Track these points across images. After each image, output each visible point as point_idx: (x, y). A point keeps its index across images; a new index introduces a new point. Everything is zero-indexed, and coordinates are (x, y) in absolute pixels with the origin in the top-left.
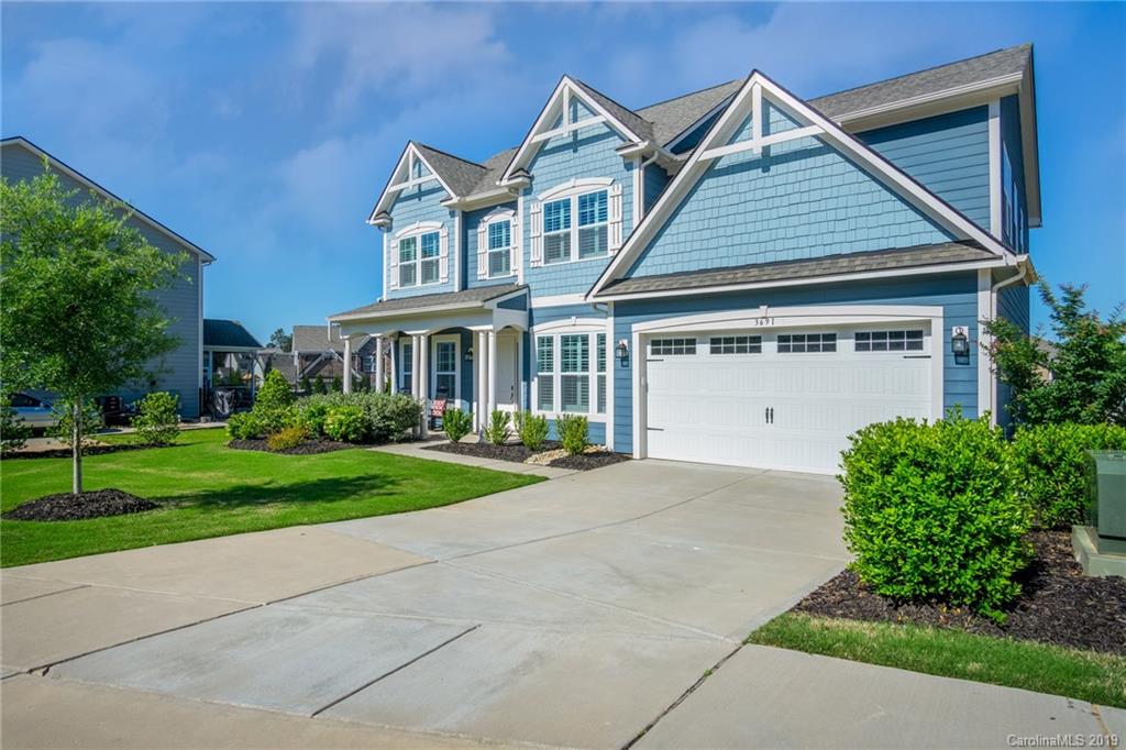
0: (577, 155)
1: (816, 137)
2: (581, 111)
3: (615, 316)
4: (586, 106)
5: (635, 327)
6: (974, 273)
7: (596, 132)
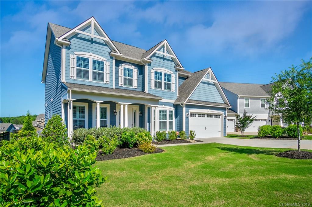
0: (164, 62)
1: (213, 82)
2: (162, 50)
3: (186, 107)
4: (164, 50)
5: (190, 110)
6: (225, 108)
7: (169, 59)
